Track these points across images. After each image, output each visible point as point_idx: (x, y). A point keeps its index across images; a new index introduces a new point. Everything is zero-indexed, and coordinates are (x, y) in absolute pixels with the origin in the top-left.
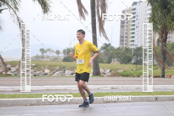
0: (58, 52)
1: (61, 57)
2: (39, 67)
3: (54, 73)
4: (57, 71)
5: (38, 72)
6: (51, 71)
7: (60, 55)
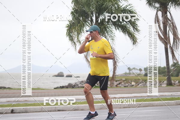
0: (140, 70)
1: (143, 73)
2: (127, 80)
3: (138, 85)
4: (140, 83)
5: (127, 84)
6: (136, 83)
7: (142, 72)
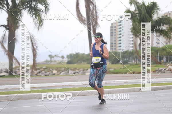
0: (63, 57)
1: (65, 61)
2: (48, 69)
3: (60, 73)
4: (63, 71)
5: (48, 73)
6: (58, 72)
7: (64, 59)
